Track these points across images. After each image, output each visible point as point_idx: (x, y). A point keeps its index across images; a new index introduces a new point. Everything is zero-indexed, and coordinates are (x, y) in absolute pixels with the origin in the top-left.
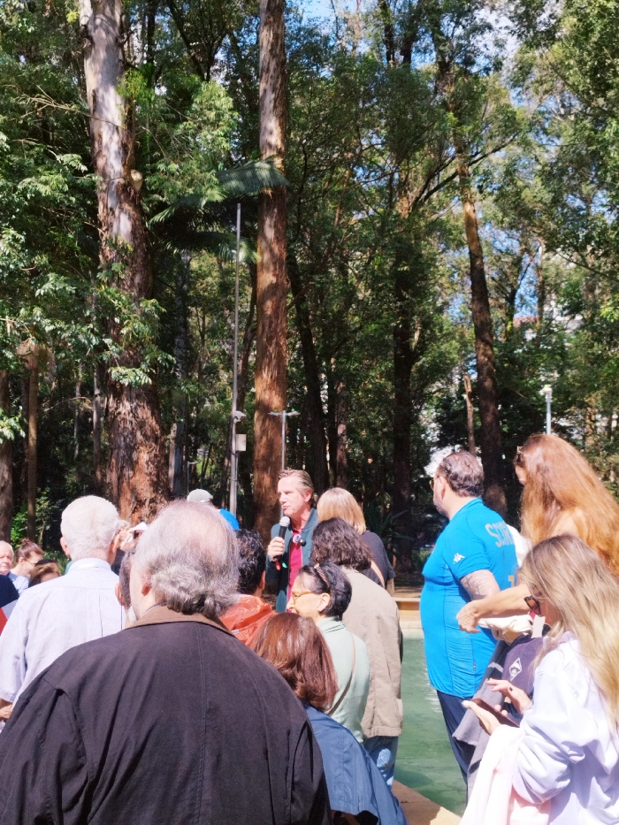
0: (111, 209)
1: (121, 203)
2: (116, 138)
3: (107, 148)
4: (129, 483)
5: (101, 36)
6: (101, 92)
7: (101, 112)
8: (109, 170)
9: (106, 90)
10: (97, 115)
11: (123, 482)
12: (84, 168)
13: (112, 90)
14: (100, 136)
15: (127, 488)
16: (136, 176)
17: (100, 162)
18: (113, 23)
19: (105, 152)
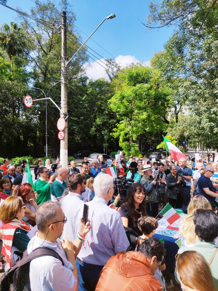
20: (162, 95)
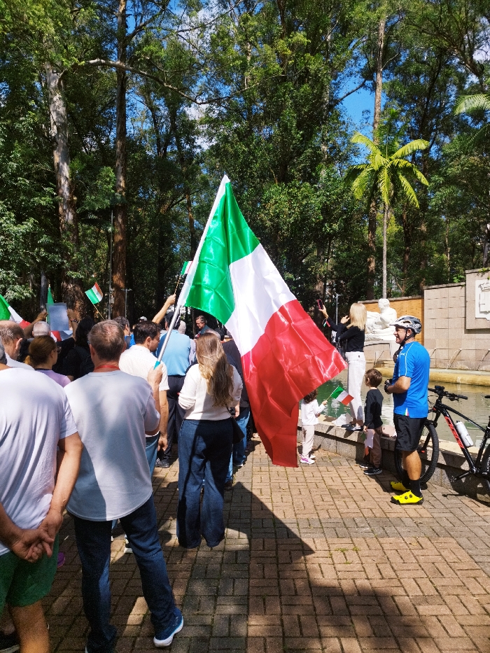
2: (67, 183)
3: (63, 185)
5: (61, 141)
6: (61, 164)
7: (61, 172)
8: (64, 194)
9: (63, 164)
10: (59, 173)
12: (55, 194)
13: (65, 164)
14: (61, 182)
16: (75, 198)
17: (61, 191)
18: (65, 137)
19: (62, 188)
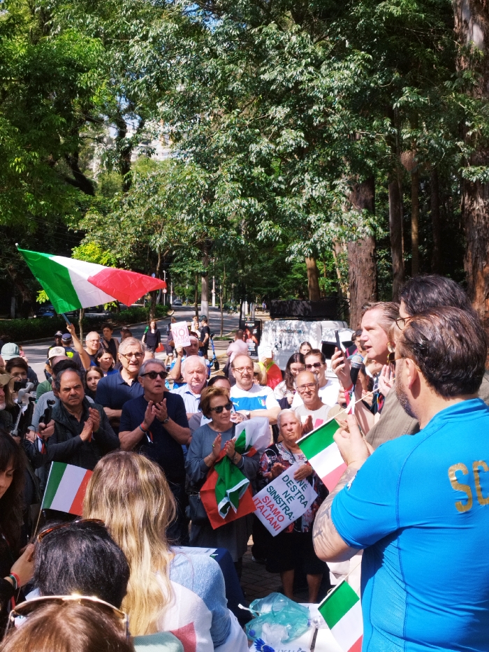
0: (465, 21)
1: (474, 14)
4: (482, 272)
11: (477, 271)
15: (480, 277)
20: (61, 65)
